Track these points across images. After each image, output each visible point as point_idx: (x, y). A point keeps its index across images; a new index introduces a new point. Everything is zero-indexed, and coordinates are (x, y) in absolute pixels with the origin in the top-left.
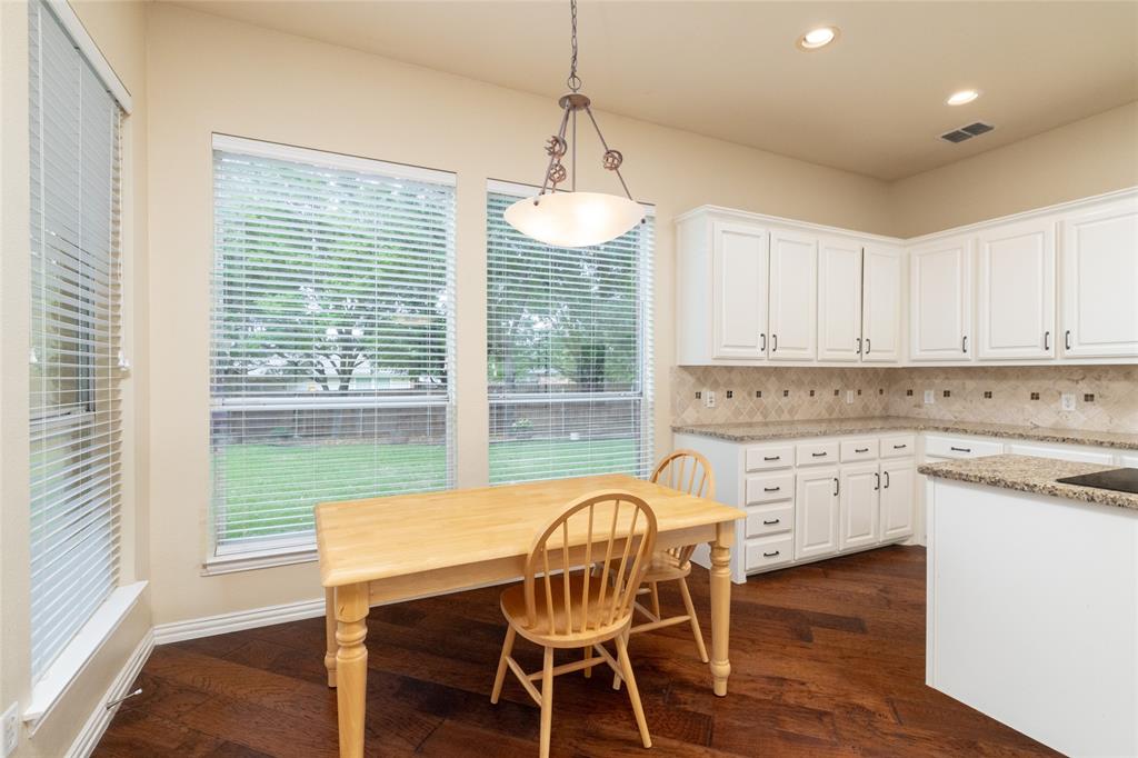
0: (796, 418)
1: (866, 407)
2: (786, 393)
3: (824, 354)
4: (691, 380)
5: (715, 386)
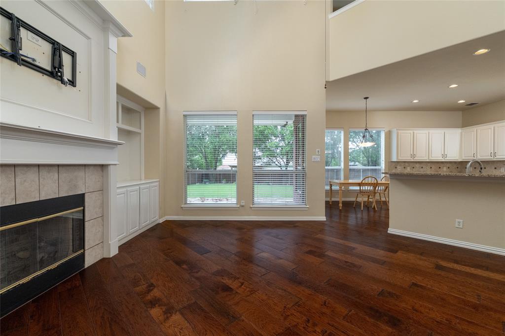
1: (451, 172)
2: (422, 167)
3: (431, 158)
4: (394, 164)
5: (400, 166)
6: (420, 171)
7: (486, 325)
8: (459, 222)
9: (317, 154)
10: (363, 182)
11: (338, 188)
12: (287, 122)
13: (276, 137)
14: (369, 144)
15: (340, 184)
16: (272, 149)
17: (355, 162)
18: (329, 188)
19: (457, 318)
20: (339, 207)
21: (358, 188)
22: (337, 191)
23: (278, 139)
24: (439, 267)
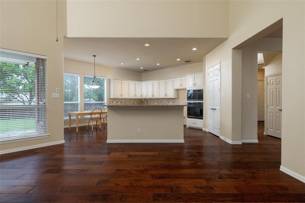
2: (126, 102)
3: (129, 97)
4: (112, 100)
5: (115, 101)
6: (125, 104)
7: (145, 178)
8: (139, 130)
9: (57, 92)
10: (93, 112)
11: (76, 117)
12: (28, 63)
13: (18, 75)
14: (96, 87)
15: (77, 114)
16: (13, 86)
17: (90, 99)
18: (69, 118)
19: (135, 180)
20: (76, 131)
21: (89, 116)
22: (74, 120)
23: (20, 76)
24: (130, 156)
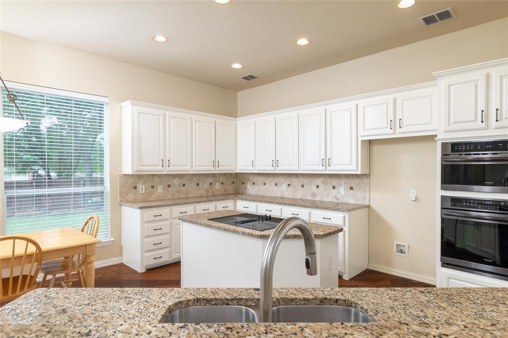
0: (189, 196)
1: (225, 190)
2: (184, 185)
3: (196, 168)
4: (131, 180)
